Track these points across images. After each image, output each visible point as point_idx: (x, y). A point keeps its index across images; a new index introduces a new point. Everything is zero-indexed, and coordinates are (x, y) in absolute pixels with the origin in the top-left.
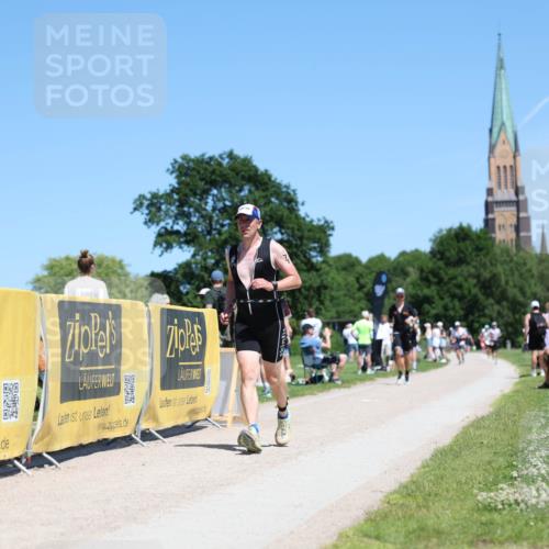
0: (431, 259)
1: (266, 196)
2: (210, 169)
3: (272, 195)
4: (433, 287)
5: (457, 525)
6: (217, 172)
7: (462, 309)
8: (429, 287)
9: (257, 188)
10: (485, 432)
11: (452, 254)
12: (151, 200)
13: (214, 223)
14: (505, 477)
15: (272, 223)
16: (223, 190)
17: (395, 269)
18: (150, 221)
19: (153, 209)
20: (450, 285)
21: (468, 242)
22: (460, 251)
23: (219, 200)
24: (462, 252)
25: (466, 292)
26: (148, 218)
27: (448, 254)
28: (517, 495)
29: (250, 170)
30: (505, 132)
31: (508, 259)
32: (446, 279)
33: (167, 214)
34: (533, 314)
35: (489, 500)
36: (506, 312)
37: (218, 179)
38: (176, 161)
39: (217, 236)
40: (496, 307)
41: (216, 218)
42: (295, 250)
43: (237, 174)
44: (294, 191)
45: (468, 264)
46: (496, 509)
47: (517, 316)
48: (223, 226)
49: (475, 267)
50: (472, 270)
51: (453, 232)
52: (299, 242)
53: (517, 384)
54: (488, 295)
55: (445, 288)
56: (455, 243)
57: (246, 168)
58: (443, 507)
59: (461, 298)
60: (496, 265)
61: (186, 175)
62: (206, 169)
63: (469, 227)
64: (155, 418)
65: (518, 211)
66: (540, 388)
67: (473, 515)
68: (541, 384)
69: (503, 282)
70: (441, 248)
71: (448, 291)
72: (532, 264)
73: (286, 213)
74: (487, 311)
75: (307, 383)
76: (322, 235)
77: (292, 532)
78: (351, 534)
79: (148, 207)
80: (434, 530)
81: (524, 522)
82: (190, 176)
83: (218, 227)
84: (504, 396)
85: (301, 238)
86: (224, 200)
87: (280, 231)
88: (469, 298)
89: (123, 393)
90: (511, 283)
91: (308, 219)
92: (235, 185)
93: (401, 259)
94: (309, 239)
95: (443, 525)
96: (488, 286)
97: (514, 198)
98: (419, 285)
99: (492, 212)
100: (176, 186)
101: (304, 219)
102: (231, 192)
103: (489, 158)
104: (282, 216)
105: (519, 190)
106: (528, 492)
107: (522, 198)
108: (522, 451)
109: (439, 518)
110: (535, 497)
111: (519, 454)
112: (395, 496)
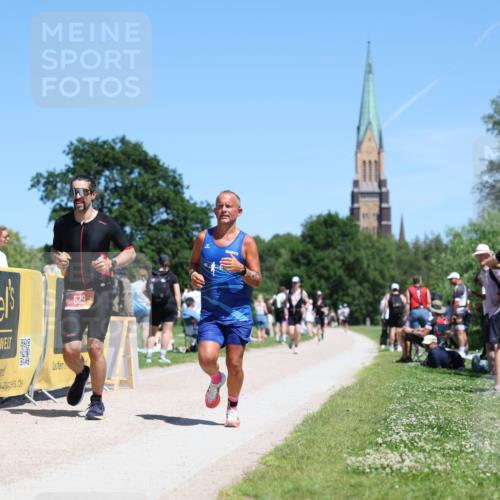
0: (301, 242)
1: (154, 179)
2: (104, 152)
3: (160, 178)
4: (303, 268)
5: (328, 487)
6: (110, 155)
7: (328, 288)
8: (299, 267)
9: (146, 171)
10: (351, 401)
11: (320, 238)
12: (48, 178)
13: (105, 202)
14: (370, 443)
15: (159, 204)
16: (115, 172)
17: (269, 250)
18: (47, 197)
19: (50, 187)
20: (318, 267)
21: (335, 229)
22: (328, 236)
23: (110, 181)
24: (330, 237)
25: (332, 273)
26: (44, 194)
27: (316, 238)
28: (383, 460)
29: (140, 155)
30: (372, 130)
31: (370, 245)
32: (314, 260)
33: (62, 192)
34: (392, 295)
35: (358, 464)
36: (367, 292)
37: (111, 161)
38: (72, 144)
39: (108, 214)
40: (358, 288)
41: (107, 197)
42: (179, 229)
43: (129, 158)
44: (180, 175)
45: (335, 248)
46: (363, 473)
47: (377, 297)
48: (113, 204)
49: (340, 251)
50: (338, 254)
51: (322, 219)
52: (183, 223)
53: (376, 358)
54: (352, 276)
55: (313, 269)
56: (324, 229)
57: (137, 153)
58: (315, 469)
59: (327, 279)
60: (359, 250)
61: (81, 156)
62: (99, 152)
63: (337, 215)
64: (48, 380)
65: (381, 202)
66: (398, 362)
67: (342, 477)
68: (398, 358)
69: (365, 266)
70: (311, 233)
71: (316, 272)
72: (391, 250)
73: (172, 195)
74: (350, 291)
75: (187, 351)
76: (204, 216)
77: (175, 490)
78: (230, 492)
79: (44, 185)
80: (308, 490)
81: (389, 485)
82: (85, 158)
83: (109, 205)
84: (366, 368)
85: (185, 219)
86: (116, 181)
87: (166, 211)
88: (335, 278)
89: (19, 356)
90: (372, 267)
91: (192, 202)
92: (126, 168)
93: (274, 241)
94: (192, 219)
95: (317, 486)
96: (351, 268)
97: (377, 190)
98: (290, 266)
99: (358, 202)
100: (72, 166)
101: (188, 201)
102: (122, 174)
103: (357, 153)
104: (168, 198)
105: (382, 183)
106: (393, 458)
107: (384, 190)
108: (385, 420)
109: (312, 479)
110: (399, 462)
111: (382, 422)
112: (271, 458)
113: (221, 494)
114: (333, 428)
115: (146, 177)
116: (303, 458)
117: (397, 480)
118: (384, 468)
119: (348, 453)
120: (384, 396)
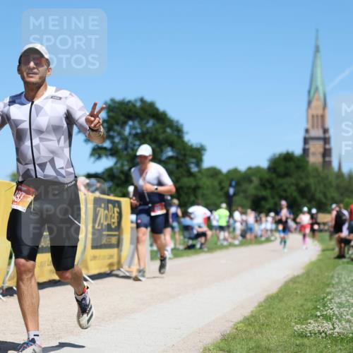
0: (267, 173)
1: (163, 127)
2: (128, 109)
3: (167, 127)
4: (268, 191)
5: (280, 346)
6: (133, 111)
9: (158, 122)
10: (299, 285)
13: (129, 144)
14: (312, 316)
15: (166, 145)
16: (136, 122)
20: (279, 190)
21: (292, 163)
22: (286, 168)
24: (288, 169)
27: (278, 170)
28: (320, 328)
29: (154, 111)
30: (319, 93)
31: (317, 175)
32: (276, 185)
35: (302, 330)
37: (133, 115)
41: (131, 140)
42: (180, 163)
43: (146, 112)
46: (306, 336)
48: (135, 145)
49: (295, 179)
50: (294, 181)
51: (282, 156)
52: (183, 158)
53: (319, 255)
54: (303, 197)
55: (276, 192)
56: (283, 163)
58: (272, 333)
60: (309, 178)
61: (113, 111)
62: (125, 109)
63: (293, 153)
64: (87, 268)
65: (325, 144)
67: (291, 339)
69: (313, 189)
70: (275, 166)
71: (277, 194)
72: (332, 178)
73: (176, 139)
76: (198, 154)
78: (212, 348)
80: (266, 348)
81: (324, 345)
83: (132, 146)
84: (312, 262)
86: (136, 129)
87: (172, 150)
90: (318, 190)
92: (144, 119)
94: (190, 156)
95: (272, 345)
96: (303, 192)
97: (322, 135)
98: (259, 189)
99: (308, 144)
102: (141, 123)
103: (308, 109)
104: (173, 141)
105: (326, 131)
106: (327, 326)
107: (327, 136)
108: (323, 299)
109: (269, 340)
110: (331, 329)
111: (321, 301)
112: (241, 324)
113: (205, 349)
114: (286, 304)
115: (158, 126)
116: (263, 325)
117: (329, 342)
118: (321, 333)
119: (295, 322)
120: (324, 283)
